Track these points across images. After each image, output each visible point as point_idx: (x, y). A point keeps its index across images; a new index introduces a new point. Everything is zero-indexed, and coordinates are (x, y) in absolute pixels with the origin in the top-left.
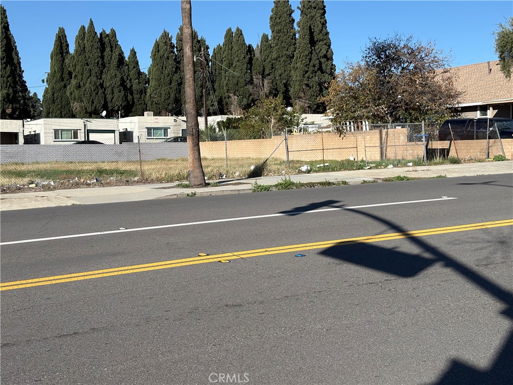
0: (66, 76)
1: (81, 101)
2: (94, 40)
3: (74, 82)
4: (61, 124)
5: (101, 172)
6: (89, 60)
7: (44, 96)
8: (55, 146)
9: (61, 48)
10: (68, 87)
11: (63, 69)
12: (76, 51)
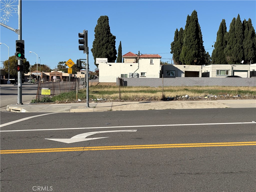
0: (224, 43)
1: (231, 56)
2: (240, 25)
3: (228, 46)
4: (220, 67)
5: (240, 92)
6: (237, 35)
7: (213, 54)
8: (217, 78)
9: (223, 29)
10: (225, 49)
11: (223, 40)
12: (230, 31)
